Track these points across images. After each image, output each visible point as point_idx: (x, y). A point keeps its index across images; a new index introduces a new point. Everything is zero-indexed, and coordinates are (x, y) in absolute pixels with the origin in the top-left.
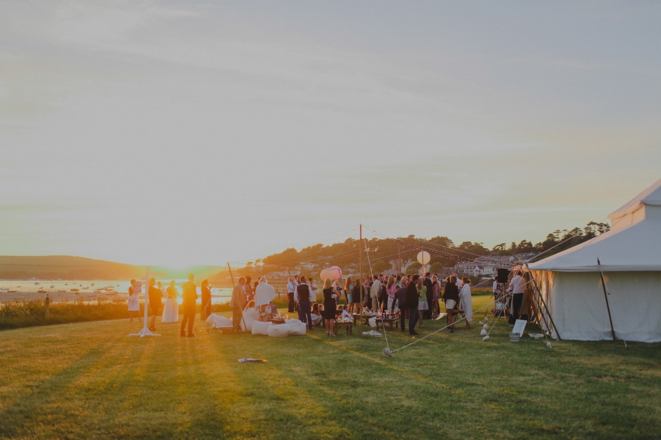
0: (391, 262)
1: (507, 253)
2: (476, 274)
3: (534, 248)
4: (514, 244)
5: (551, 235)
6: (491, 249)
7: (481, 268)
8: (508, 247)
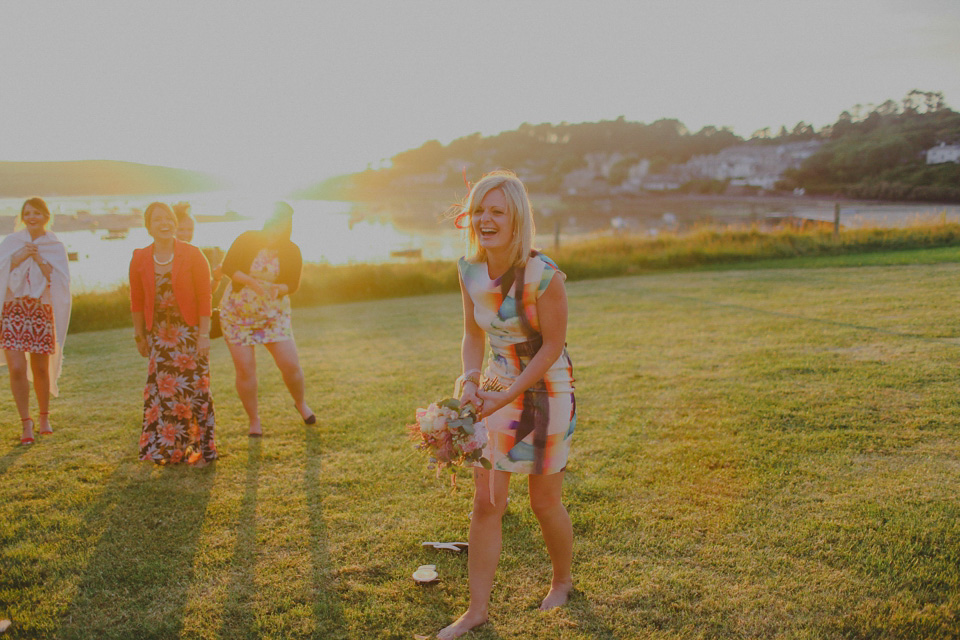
0: (588, 158)
1: (775, 142)
2: (720, 176)
3: (819, 134)
4: (784, 130)
5: (845, 113)
6: (747, 137)
7: (731, 165)
8: (774, 133)
